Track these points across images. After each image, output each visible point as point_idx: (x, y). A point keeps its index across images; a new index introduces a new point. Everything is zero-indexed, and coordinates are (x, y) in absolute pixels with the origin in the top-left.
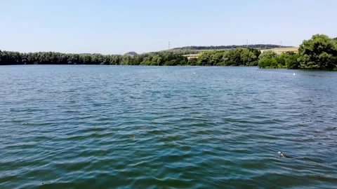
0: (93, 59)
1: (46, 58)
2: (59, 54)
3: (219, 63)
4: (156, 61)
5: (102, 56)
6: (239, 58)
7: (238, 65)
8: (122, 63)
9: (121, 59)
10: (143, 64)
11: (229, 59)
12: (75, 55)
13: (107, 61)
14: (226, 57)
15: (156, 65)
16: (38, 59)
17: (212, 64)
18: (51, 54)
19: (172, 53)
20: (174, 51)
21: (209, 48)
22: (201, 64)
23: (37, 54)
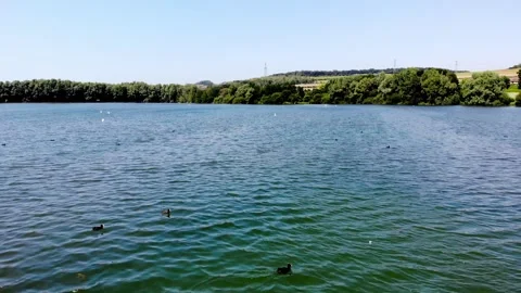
0: (131, 92)
1: (45, 91)
2: (69, 84)
3: (368, 100)
4: (244, 95)
5: (146, 87)
6: (419, 88)
7: (415, 103)
8: (181, 99)
9: (180, 92)
10: (220, 101)
11: (393, 91)
12: (97, 85)
13: (156, 95)
14: (388, 86)
15: (244, 102)
16: (29, 93)
17: (354, 101)
18: (54, 83)
19: (270, 82)
20: (275, 78)
21: (330, 74)
22: (330, 102)
23: (28, 84)
